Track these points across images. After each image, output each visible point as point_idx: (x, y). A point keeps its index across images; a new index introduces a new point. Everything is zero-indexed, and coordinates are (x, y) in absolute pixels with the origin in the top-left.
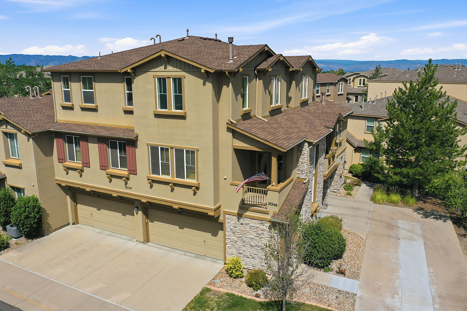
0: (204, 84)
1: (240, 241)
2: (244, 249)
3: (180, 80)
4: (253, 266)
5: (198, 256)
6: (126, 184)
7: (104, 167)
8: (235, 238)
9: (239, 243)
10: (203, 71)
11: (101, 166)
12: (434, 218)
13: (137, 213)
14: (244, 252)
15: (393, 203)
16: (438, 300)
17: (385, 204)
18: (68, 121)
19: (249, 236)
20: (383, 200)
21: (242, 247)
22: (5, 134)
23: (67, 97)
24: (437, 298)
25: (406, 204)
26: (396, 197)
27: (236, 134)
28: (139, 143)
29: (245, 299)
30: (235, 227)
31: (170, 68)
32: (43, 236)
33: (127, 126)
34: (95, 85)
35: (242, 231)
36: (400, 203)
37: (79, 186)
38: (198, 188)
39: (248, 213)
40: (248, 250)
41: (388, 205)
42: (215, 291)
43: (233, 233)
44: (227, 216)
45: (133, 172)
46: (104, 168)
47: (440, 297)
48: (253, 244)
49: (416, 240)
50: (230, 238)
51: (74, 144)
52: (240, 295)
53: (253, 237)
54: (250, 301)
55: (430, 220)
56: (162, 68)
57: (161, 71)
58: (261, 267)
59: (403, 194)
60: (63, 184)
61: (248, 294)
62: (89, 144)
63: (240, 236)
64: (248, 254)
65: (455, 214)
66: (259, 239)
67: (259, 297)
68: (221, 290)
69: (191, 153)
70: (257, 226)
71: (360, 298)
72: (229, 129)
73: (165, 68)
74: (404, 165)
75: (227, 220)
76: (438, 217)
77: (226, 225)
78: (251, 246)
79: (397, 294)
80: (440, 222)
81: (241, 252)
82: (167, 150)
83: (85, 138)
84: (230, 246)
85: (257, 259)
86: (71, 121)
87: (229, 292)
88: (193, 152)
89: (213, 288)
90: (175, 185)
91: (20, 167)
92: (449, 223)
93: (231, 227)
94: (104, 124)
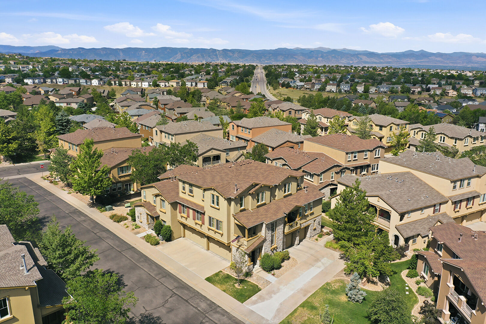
0: (225, 201)
3: (218, 197)
5: (224, 259)
6: (201, 227)
7: (194, 219)
10: (225, 197)
12: (344, 260)
13: (205, 239)
15: (334, 248)
20: (330, 246)
22: (161, 199)
23: (184, 189)
24: (300, 289)
27: (236, 219)
28: (205, 214)
32: (171, 241)
33: (202, 207)
34: (193, 188)
36: (338, 249)
37: (185, 224)
38: (222, 235)
44: (232, 246)
45: (203, 223)
49: (319, 268)
50: (233, 254)
51: (185, 208)
52: (231, 275)
55: (341, 261)
56: (213, 191)
60: (180, 222)
61: (234, 275)
62: (190, 210)
68: (226, 272)
71: (272, 284)
72: (233, 217)
77: (232, 249)
79: (287, 285)
82: (214, 219)
83: (189, 207)
86: (184, 199)
88: (221, 222)
89: (223, 271)
90: (216, 232)
91: (165, 213)
93: (234, 251)
94: (195, 202)
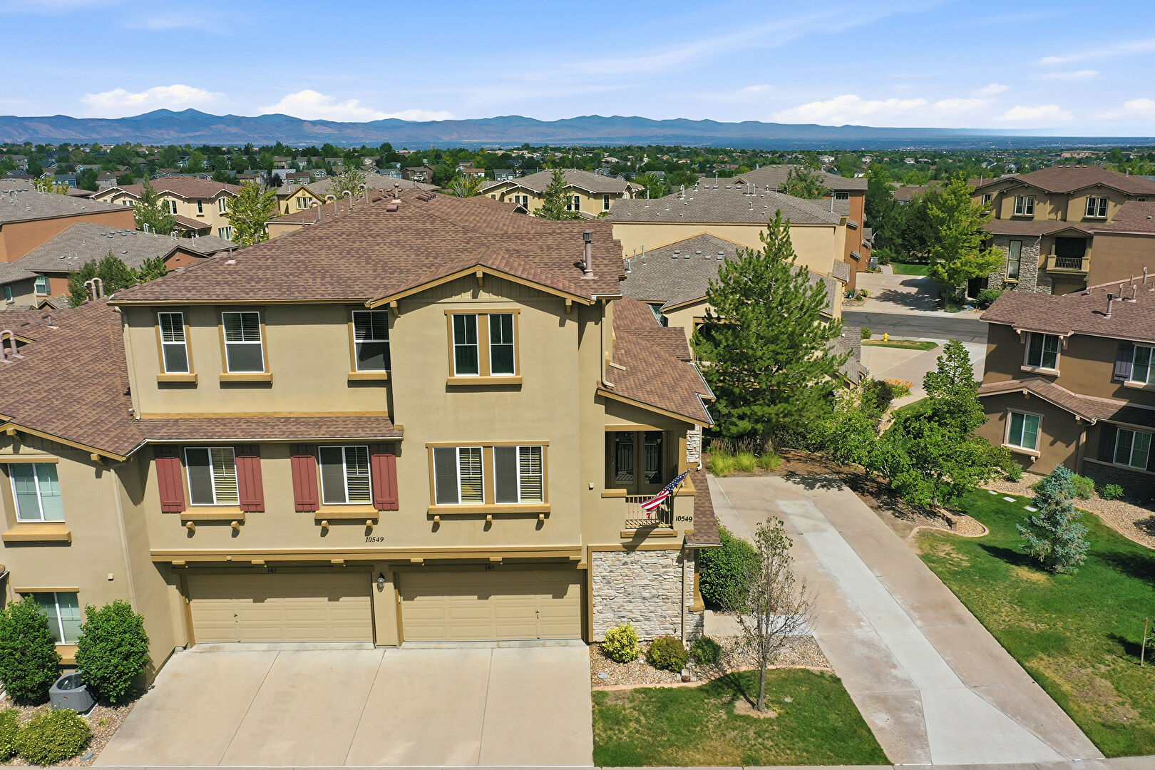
0: (562, 324)
1: (621, 595)
2: (630, 606)
3: (507, 318)
4: (647, 634)
5: (526, 643)
6: (369, 531)
7: (305, 504)
8: (611, 591)
9: (621, 599)
10: (569, 303)
11: (297, 504)
12: (823, 486)
13: (380, 589)
14: (630, 613)
15: (744, 470)
16: (916, 615)
17: (734, 476)
18: (179, 414)
19: (639, 582)
20: (728, 467)
21: (625, 604)
22: (3, 466)
23: (176, 359)
24: (911, 612)
25: (766, 469)
26: (747, 459)
27: (611, 405)
28: (404, 446)
29: (670, 690)
30: (611, 571)
31: (483, 296)
32: (143, 691)
33: (356, 413)
34: (263, 330)
35: (626, 576)
36: (756, 470)
37: (229, 558)
38: (547, 515)
39: (647, 542)
40: (637, 608)
41: (738, 476)
42: (614, 692)
43: (609, 582)
44: (594, 555)
45: (390, 504)
46: (307, 507)
47: (914, 608)
48: (647, 595)
49: (822, 531)
50: (600, 593)
51: (211, 467)
52: (658, 686)
53: (648, 582)
54: (679, 689)
55: (819, 491)
56: (467, 296)
57: (463, 303)
58: (663, 632)
59: (759, 451)
60: (179, 561)
61: (668, 681)
62: (262, 461)
63: (623, 585)
64: (637, 614)
65: (842, 473)
66: (658, 584)
67: (689, 681)
68: (621, 687)
69: (532, 451)
70: (654, 561)
71: (821, 640)
72: (598, 399)
73: (475, 296)
74: (752, 399)
75: (594, 564)
76: (828, 484)
77: (594, 571)
78: (644, 598)
79: (861, 620)
80: (834, 490)
81: (623, 614)
82: (476, 451)
83: (251, 450)
84: (601, 608)
85: (655, 620)
86: (189, 414)
87: (638, 686)
88: (536, 450)
89: (606, 689)
90: (496, 516)
91: (66, 543)
92: (846, 489)
93: (602, 574)
94: (290, 413)
